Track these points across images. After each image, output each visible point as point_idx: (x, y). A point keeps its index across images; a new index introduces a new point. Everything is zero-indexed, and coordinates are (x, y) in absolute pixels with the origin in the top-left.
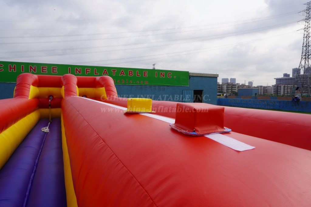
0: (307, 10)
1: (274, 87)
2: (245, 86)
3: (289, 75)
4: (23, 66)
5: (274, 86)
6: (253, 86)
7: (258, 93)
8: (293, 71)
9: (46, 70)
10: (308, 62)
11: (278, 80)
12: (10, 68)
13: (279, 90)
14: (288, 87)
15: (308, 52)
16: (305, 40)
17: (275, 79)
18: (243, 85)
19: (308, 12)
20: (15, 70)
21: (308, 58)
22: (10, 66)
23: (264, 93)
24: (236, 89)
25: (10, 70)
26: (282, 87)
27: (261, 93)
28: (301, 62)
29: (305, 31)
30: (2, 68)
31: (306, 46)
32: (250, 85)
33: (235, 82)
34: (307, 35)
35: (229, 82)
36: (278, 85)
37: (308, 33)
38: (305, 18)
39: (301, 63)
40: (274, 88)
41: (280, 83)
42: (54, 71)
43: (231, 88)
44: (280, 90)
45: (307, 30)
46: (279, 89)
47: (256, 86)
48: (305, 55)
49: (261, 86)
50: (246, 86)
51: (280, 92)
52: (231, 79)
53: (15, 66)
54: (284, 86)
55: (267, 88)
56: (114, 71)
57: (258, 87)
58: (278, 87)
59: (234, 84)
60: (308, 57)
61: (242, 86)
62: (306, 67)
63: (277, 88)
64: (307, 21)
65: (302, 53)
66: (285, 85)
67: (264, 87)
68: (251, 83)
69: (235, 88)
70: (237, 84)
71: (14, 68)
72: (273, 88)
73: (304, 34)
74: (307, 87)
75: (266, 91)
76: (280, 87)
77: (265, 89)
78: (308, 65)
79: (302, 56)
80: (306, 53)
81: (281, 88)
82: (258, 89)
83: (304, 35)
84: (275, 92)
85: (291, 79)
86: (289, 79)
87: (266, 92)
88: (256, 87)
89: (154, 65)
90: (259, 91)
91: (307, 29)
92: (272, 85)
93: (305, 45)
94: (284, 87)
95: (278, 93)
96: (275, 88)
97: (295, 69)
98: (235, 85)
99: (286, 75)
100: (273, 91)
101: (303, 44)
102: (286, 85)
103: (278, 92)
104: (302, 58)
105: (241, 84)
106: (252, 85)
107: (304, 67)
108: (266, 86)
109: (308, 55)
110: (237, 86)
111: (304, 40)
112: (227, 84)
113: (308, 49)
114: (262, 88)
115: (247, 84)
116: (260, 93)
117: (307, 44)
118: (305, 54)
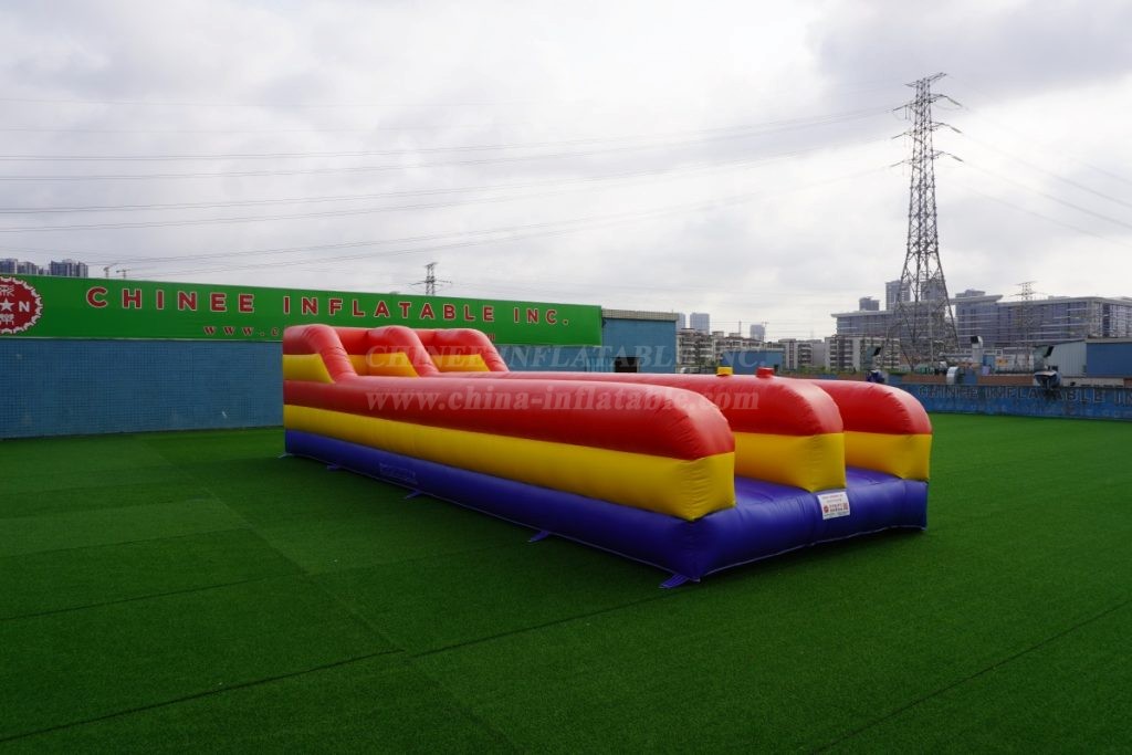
0: (917, 103)
1: (832, 342)
2: (741, 342)
3: (875, 305)
4: (160, 294)
5: (832, 340)
6: (766, 341)
7: (784, 362)
8: (888, 290)
9: (222, 302)
10: (926, 263)
11: (844, 320)
12: (127, 299)
13: (848, 353)
14: (873, 342)
15: (926, 235)
16: (916, 195)
17: (833, 316)
18: (735, 339)
19: (919, 111)
20: (138, 305)
21: (927, 253)
22: (126, 292)
23: (800, 362)
24: (712, 349)
25: (126, 304)
26: (857, 342)
27: (791, 362)
28: (906, 264)
29: (914, 167)
30: (105, 297)
31: (918, 215)
32: (756, 336)
33: (708, 327)
34: (921, 181)
35: (688, 326)
36: (844, 336)
37: (923, 174)
38: (913, 129)
39: (905, 267)
40: (831, 347)
41: (851, 331)
42: (245, 306)
43: (695, 346)
44: (851, 353)
45: (919, 165)
46: (846, 350)
47: (775, 341)
48: (918, 243)
49: (792, 342)
50: (744, 340)
51: (850, 359)
52: (695, 317)
53: (138, 293)
54: (861, 339)
55: (809, 346)
56: (405, 305)
57: (780, 344)
58: (843, 342)
59: (704, 332)
60: (925, 249)
61: (731, 341)
62: (923, 279)
63: (842, 347)
64: (919, 137)
65: (910, 237)
66: (864, 336)
67: (802, 345)
68: (758, 330)
69: (710, 346)
70: (715, 333)
71: (137, 299)
72: (828, 347)
73: (910, 178)
74: (926, 345)
75: (809, 356)
76: (851, 342)
77: (804, 351)
78: (927, 275)
79: (908, 244)
80: (920, 238)
81: (851, 347)
82: (784, 352)
83: (913, 180)
84: (834, 359)
85: (883, 316)
86: (875, 317)
87: (809, 362)
88: (775, 345)
89: (430, 267)
90: (784, 357)
91: (921, 162)
92: (826, 338)
93: (916, 210)
94: (863, 342)
95: (843, 365)
96: (835, 347)
97: (893, 282)
98: (709, 338)
99: (867, 303)
100: (828, 356)
101: (911, 209)
102: (868, 335)
103: (842, 359)
104: (909, 251)
105: (726, 335)
106: (762, 337)
107: (917, 280)
108: (805, 339)
109: (926, 242)
110: (716, 341)
111: (912, 195)
112: (683, 334)
113: (924, 225)
114: (796, 345)
115: (746, 334)
116: (788, 365)
117: (920, 210)
118: (916, 239)
